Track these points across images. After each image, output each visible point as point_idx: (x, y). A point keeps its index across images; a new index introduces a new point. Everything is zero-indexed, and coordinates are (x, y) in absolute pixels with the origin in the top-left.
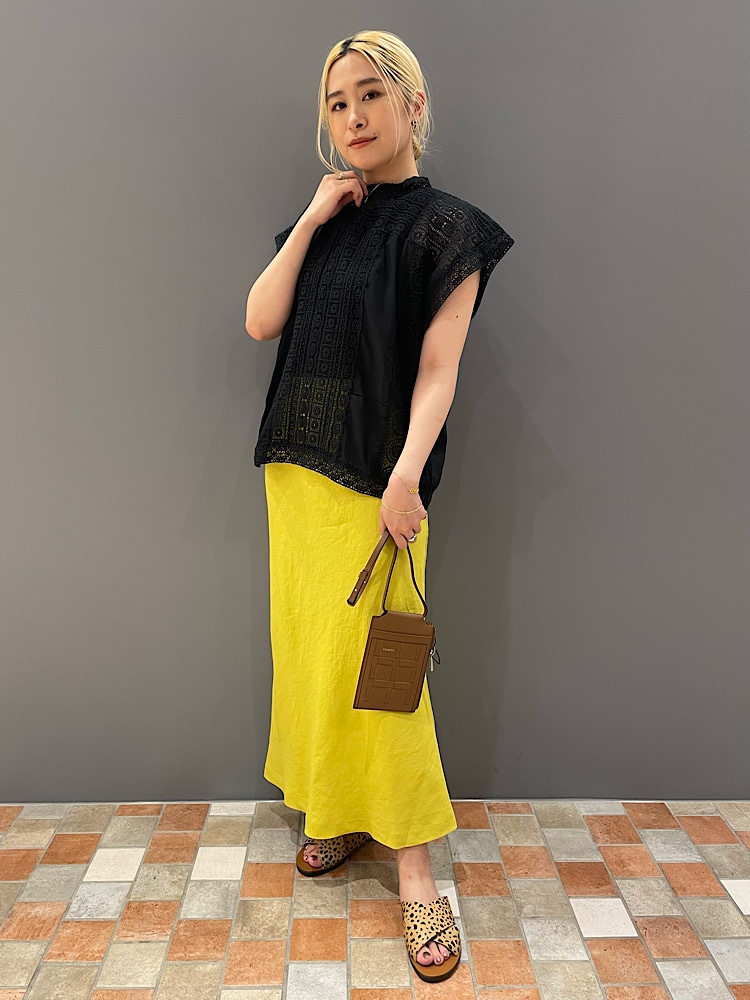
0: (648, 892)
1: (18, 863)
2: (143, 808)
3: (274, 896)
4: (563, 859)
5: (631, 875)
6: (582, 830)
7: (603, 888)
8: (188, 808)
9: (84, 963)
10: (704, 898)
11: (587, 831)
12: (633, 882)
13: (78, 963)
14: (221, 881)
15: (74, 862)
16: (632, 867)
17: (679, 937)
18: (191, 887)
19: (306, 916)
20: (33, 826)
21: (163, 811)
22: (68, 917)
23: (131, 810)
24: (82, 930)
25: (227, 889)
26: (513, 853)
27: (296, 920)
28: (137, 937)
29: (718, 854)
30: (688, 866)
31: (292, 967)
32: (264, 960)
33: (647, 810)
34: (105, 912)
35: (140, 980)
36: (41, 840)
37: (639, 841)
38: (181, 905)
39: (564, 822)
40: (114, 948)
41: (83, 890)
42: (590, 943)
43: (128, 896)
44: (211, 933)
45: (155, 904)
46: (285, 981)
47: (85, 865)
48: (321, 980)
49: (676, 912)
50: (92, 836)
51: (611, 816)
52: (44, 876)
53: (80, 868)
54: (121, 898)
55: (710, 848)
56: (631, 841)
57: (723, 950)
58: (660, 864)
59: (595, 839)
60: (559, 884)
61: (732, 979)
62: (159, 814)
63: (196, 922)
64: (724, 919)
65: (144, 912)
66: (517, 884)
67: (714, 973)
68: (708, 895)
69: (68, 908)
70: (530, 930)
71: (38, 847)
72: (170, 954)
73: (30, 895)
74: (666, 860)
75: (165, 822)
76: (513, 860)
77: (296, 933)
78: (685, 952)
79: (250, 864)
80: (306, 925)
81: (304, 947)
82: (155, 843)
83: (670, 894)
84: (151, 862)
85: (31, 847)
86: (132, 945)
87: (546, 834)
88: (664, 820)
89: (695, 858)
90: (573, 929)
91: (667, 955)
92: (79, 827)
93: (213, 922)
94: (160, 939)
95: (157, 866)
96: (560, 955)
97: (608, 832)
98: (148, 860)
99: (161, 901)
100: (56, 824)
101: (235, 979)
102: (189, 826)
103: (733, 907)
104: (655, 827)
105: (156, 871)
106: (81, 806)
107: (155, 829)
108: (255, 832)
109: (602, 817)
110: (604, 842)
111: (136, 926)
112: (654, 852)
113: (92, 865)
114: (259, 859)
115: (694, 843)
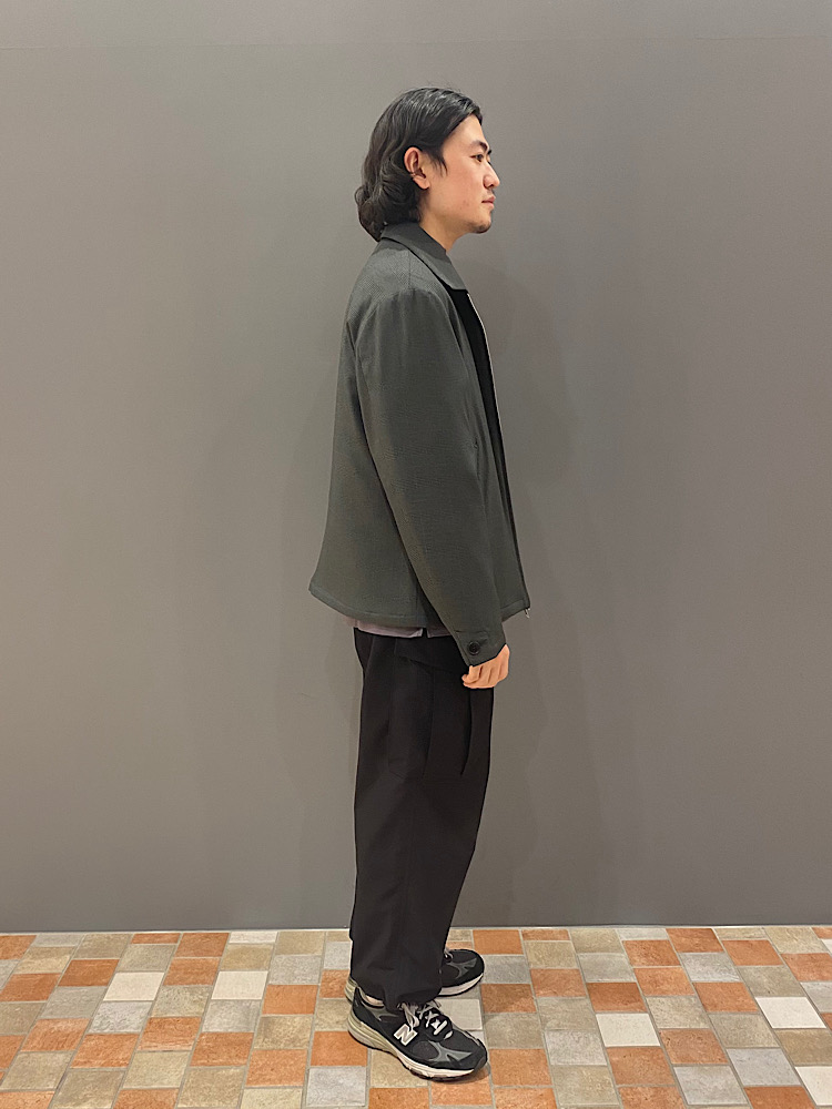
0: (678, 1008)
1: (35, 985)
2: (159, 936)
3: (296, 1013)
4: (595, 980)
5: (663, 993)
6: (618, 954)
7: (633, 1005)
8: (207, 936)
9: (110, 1069)
10: (734, 1014)
11: (625, 955)
12: (663, 1000)
13: (104, 1069)
14: (242, 1001)
15: (93, 985)
17: (701, 1046)
18: (212, 1006)
19: (328, 1029)
20: (49, 953)
21: (181, 939)
22: (91, 1031)
23: (147, 938)
24: (105, 1042)
25: (248, 1007)
26: (543, 975)
27: (317, 1033)
28: (160, 1047)
29: (756, 975)
30: (722, 985)
31: (312, 1072)
32: (285, 1065)
33: (691, 935)
34: (127, 1026)
35: (165, 1081)
36: (58, 965)
37: (677, 963)
38: (202, 1021)
39: (601, 948)
40: (137, 1056)
41: (103, 1009)
42: (610, 1052)
43: (150, 1013)
44: (235, 1044)
45: (176, 1020)
46: (305, 1082)
47: (105, 987)
48: (341, 1082)
49: (702, 1026)
50: (108, 961)
52: (62, 996)
53: (99, 989)
54: (143, 1015)
55: (751, 970)
56: (669, 963)
57: (744, 1059)
58: (695, 984)
59: (632, 962)
60: (588, 1001)
61: (747, 1082)
62: (176, 942)
63: (218, 1034)
64: (751, 1032)
65: (166, 1027)
66: (544, 1001)
67: (731, 1077)
68: (739, 1010)
69: (90, 1023)
70: (552, 1041)
71: (55, 971)
72: (194, 1061)
73: (51, 1013)
74: (702, 980)
75: (183, 949)
76: (544, 981)
77: (317, 1044)
78: (704, 1059)
79: (272, 985)
80: (327, 1037)
81: (324, 1055)
82: (175, 968)
83: (700, 1009)
84: (170, 984)
85: (49, 972)
86: (156, 1054)
87: (581, 958)
88: (710, 943)
89: (733, 978)
90: (595, 1040)
91: (686, 1061)
92: (95, 953)
93: (235, 1035)
94: (183, 1048)
95: (179, 987)
96: (578, 1061)
97: (646, 955)
98: (167, 982)
99: (182, 1018)
100: (69, 951)
101: (257, 1081)
102: (208, 952)
103: (763, 1021)
104: (696, 951)
105: (176, 992)
106: (95, 934)
107: (172, 955)
108: (276, 959)
109: (642, 942)
110: (641, 963)
111: (159, 1038)
112: (690, 973)
113: (111, 988)
114: (281, 982)
115: (735, 965)
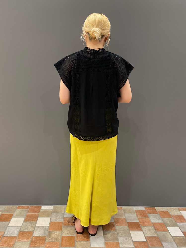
0: (149, 230)
2: (24, 207)
3: (57, 230)
4: (129, 221)
5: (146, 226)
6: (134, 214)
7: (139, 229)
8: (36, 207)
10: (163, 232)
11: (136, 214)
14: (44, 226)
15: (6, 221)
16: (146, 224)
17: (156, 241)
18: (36, 228)
19: (65, 235)
21: (29, 208)
22: (4, 235)
23: (21, 208)
24: (8, 239)
25: (45, 228)
26: (117, 220)
27: (63, 237)
28: (22, 240)
29: (166, 221)
30: (159, 223)
32: (54, 247)
33: (150, 209)
34: (14, 234)
37: (148, 217)
38: (33, 233)
39: (130, 212)
40: (16, 243)
41: (8, 229)
42: (134, 243)
43: (20, 230)
44: (41, 240)
47: (9, 222)
49: (156, 235)
50: (11, 214)
51: (142, 211)
53: (7, 223)
54: (18, 231)
55: (165, 219)
56: (146, 217)
57: (167, 245)
58: (153, 223)
59: (137, 216)
60: (128, 228)
62: (28, 209)
63: (37, 237)
64: (167, 237)
65: (24, 234)
66: (118, 228)
68: (164, 231)
69: (4, 233)
70: (120, 239)
72: (30, 245)
75: (30, 211)
77: (62, 240)
78: (157, 245)
79: (51, 222)
81: (64, 243)
82: (27, 216)
83: (154, 231)
84: (26, 221)
86: (21, 243)
87: (125, 215)
88: (154, 212)
89: (161, 222)
90: (130, 239)
91: (153, 246)
92: (7, 212)
93: (42, 237)
94: (28, 241)
95: (28, 222)
96: (127, 246)
97: (141, 215)
99: (28, 231)
100: (1, 211)
102: (36, 212)
103: (170, 234)
104: (152, 214)
105: (27, 224)
106: (8, 206)
107: (27, 213)
108: (53, 214)
109: (139, 211)
110: (139, 217)
111: (22, 238)
112: (151, 220)
113: (11, 222)
114: (54, 221)
115: (161, 218)
